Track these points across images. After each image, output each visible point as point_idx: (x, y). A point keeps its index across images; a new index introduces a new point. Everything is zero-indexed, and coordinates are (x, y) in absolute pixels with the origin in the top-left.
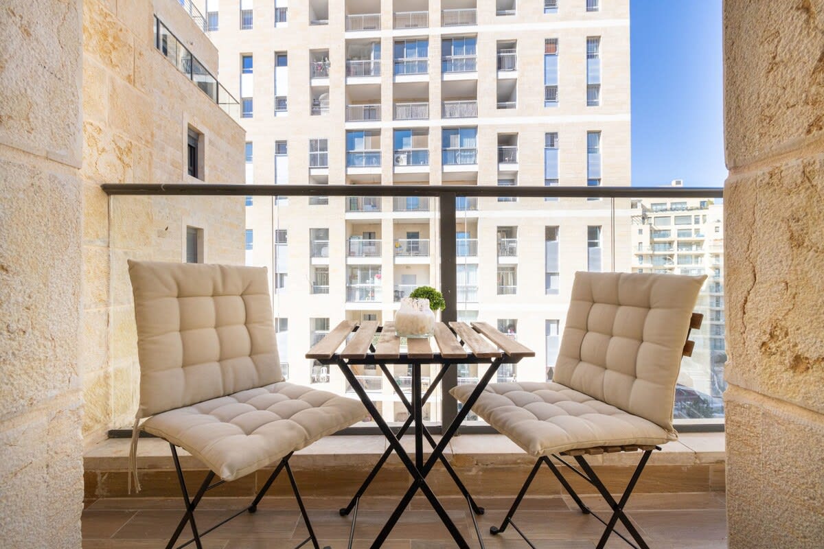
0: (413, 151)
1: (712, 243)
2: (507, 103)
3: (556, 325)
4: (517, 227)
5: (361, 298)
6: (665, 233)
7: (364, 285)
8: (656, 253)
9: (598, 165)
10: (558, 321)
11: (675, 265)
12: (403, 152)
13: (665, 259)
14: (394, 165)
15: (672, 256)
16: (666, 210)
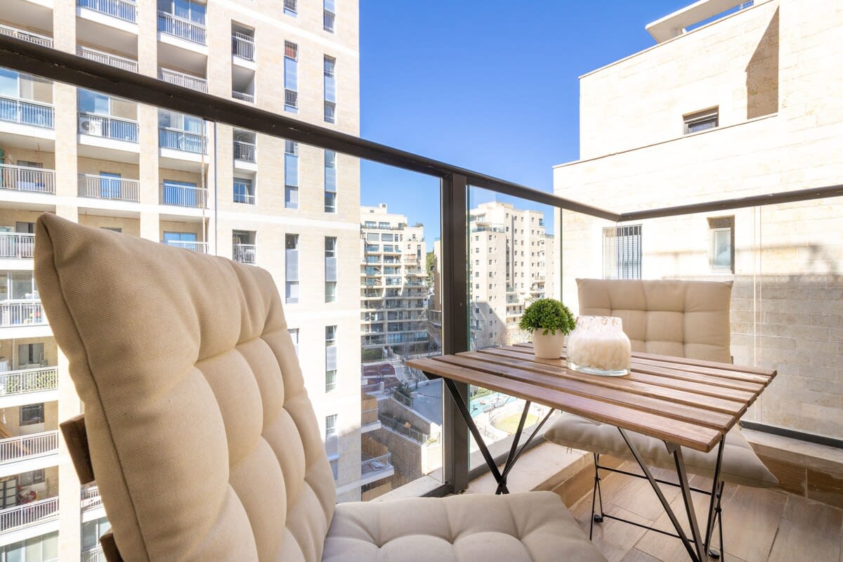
0: (111, 120)
1: (406, 257)
2: (244, 94)
3: (295, 334)
4: (255, 232)
5: (13, 321)
6: (375, 248)
7: (20, 301)
8: (369, 264)
9: (334, 180)
10: (298, 330)
11: (382, 275)
12: (96, 118)
13: (375, 269)
14: (79, 132)
15: (380, 267)
16: (375, 228)
